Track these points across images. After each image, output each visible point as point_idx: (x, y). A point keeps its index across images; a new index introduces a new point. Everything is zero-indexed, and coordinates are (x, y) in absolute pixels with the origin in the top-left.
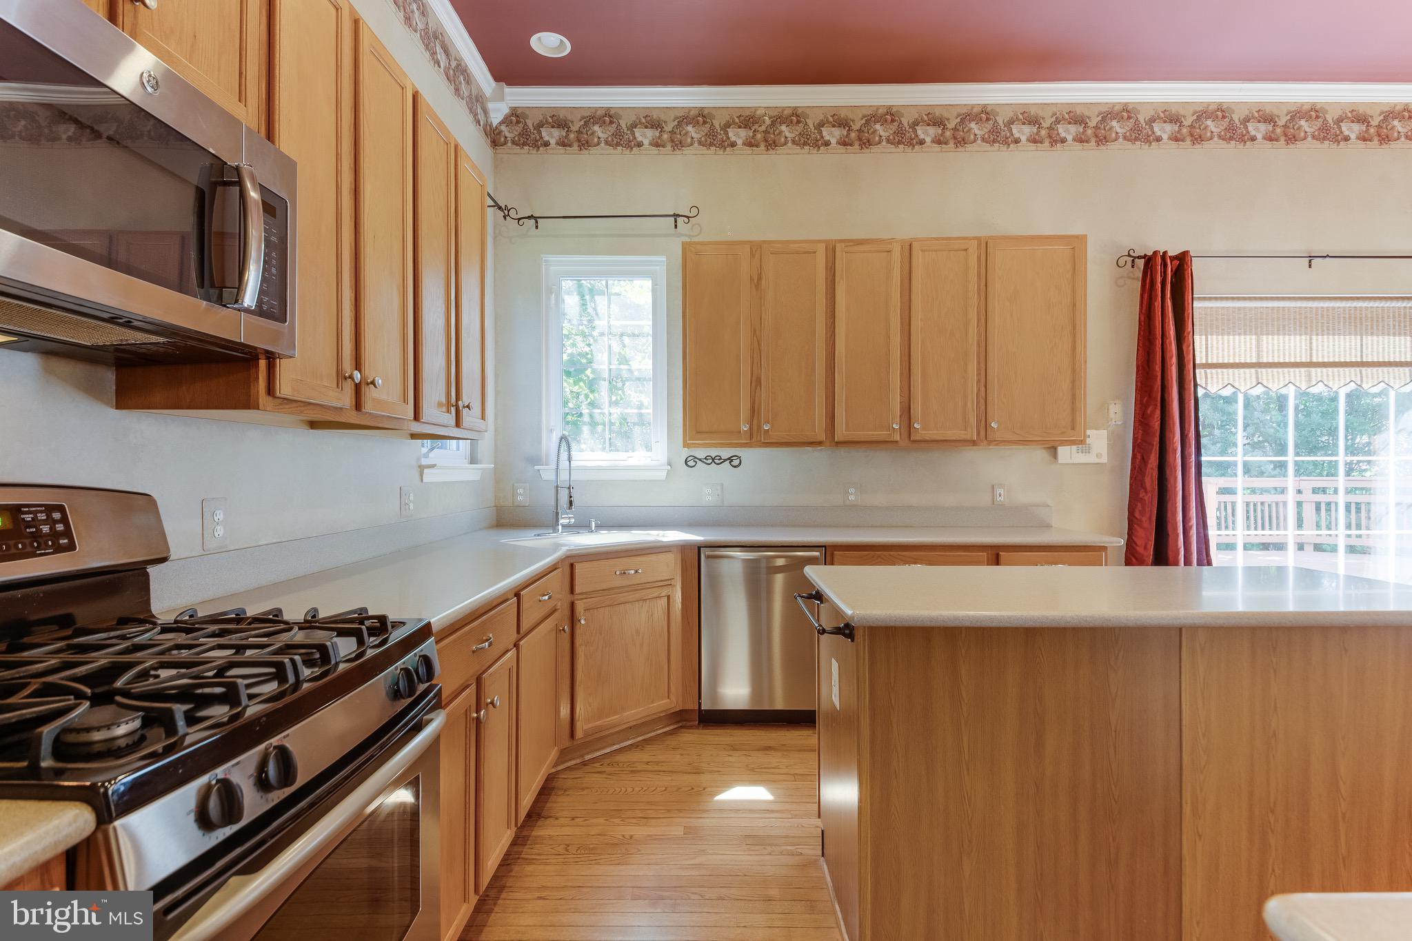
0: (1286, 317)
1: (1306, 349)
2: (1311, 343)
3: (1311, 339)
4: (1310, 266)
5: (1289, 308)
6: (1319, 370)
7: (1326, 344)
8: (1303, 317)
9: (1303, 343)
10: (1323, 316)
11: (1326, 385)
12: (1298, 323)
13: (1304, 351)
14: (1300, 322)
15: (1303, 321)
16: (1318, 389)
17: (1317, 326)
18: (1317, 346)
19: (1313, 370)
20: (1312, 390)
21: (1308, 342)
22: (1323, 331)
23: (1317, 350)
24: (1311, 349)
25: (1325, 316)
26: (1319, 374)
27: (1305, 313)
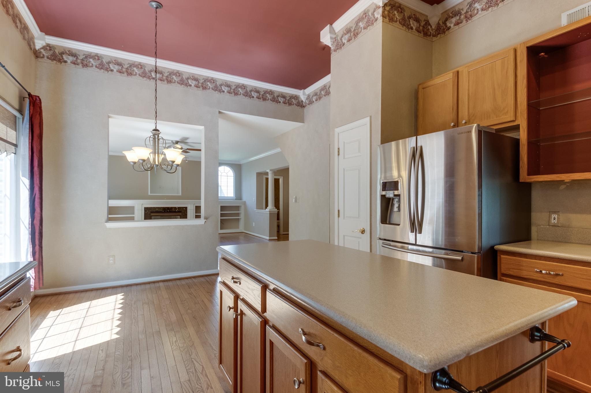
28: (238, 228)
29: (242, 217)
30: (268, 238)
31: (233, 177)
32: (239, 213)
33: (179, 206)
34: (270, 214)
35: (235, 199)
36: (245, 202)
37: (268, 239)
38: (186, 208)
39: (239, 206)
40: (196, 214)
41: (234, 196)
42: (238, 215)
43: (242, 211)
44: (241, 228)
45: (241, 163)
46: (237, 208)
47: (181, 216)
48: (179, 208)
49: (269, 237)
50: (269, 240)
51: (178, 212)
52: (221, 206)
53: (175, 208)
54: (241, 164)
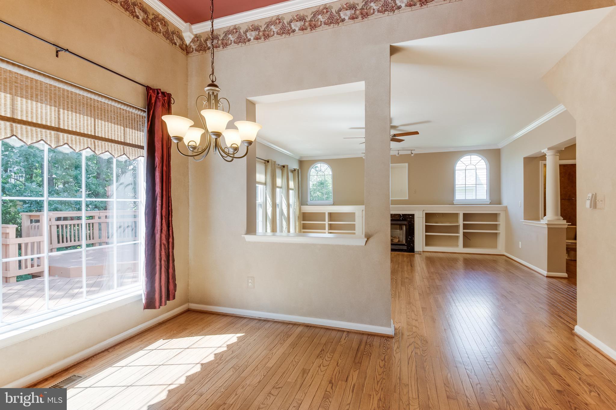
0: (39, 88)
1: (55, 118)
2: (59, 114)
3: (59, 111)
4: (57, 56)
5: (41, 83)
6: (66, 135)
7: (70, 117)
8: (53, 93)
9: (53, 113)
10: (68, 97)
11: (71, 147)
12: (49, 96)
13: (53, 118)
14: (50, 96)
15: (53, 96)
16: (66, 149)
17: (63, 103)
18: (64, 118)
19: (61, 134)
20: (60, 149)
21: (57, 112)
22: (68, 108)
23: (64, 121)
24: (59, 119)
25: (70, 98)
26: (66, 138)
27: (54, 90)
28: (495, 247)
29: (502, 230)
30: (545, 273)
31: (485, 171)
32: (496, 225)
33: (403, 213)
34: (550, 229)
35: (489, 203)
36: (506, 207)
37: (546, 275)
38: (413, 215)
39: (496, 214)
40: (426, 224)
41: (488, 199)
42: (495, 227)
43: (501, 222)
44: (500, 249)
45: (499, 146)
46: (494, 216)
47: (406, 225)
48: (404, 215)
49: (548, 272)
50: (547, 277)
51: (403, 220)
52: (464, 214)
53: (399, 215)
54: (500, 148)
